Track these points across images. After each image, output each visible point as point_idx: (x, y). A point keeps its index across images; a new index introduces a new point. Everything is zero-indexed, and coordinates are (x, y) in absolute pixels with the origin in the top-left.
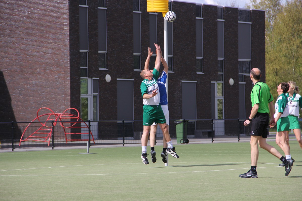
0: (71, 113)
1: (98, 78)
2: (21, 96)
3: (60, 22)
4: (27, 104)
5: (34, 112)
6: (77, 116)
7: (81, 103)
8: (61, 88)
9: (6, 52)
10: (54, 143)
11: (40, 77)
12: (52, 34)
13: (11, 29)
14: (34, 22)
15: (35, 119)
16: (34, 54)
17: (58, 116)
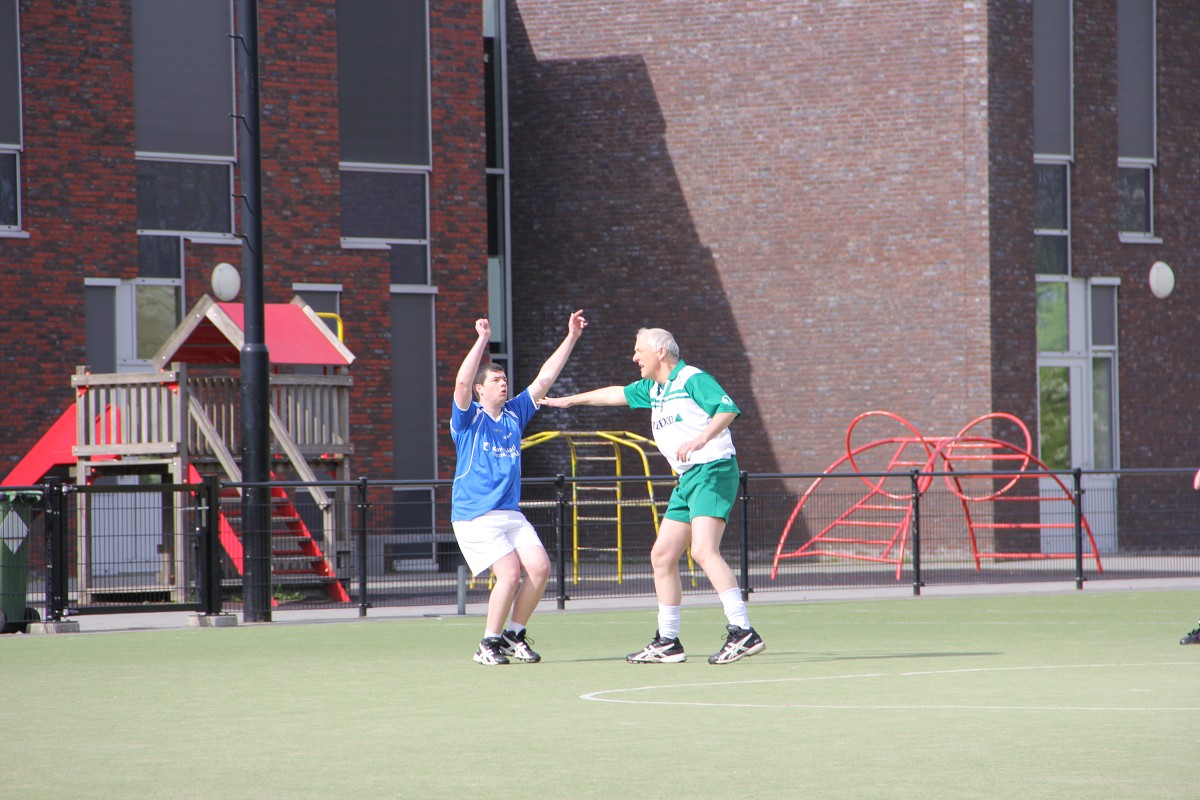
0: (996, 435)
1: (1116, 281)
2: (780, 360)
3: (949, 34)
4: (802, 398)
5: (833, 430)
6: (1020, 449)
7: (1039, 394)
8: (950, 326)
9: (716, 172)
10: (923, 567)
11: (858, 277)
12: (914, 85)
13: (734, 70)
14: (836, 35)
15: (838, 462)
16: (836, 175)
17: (938, 448)
